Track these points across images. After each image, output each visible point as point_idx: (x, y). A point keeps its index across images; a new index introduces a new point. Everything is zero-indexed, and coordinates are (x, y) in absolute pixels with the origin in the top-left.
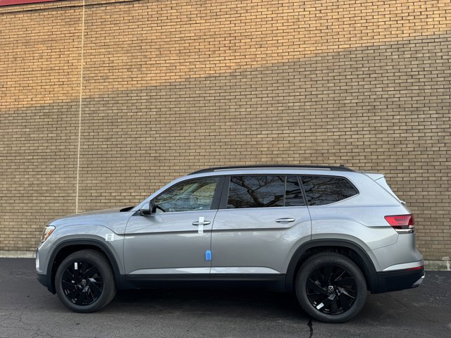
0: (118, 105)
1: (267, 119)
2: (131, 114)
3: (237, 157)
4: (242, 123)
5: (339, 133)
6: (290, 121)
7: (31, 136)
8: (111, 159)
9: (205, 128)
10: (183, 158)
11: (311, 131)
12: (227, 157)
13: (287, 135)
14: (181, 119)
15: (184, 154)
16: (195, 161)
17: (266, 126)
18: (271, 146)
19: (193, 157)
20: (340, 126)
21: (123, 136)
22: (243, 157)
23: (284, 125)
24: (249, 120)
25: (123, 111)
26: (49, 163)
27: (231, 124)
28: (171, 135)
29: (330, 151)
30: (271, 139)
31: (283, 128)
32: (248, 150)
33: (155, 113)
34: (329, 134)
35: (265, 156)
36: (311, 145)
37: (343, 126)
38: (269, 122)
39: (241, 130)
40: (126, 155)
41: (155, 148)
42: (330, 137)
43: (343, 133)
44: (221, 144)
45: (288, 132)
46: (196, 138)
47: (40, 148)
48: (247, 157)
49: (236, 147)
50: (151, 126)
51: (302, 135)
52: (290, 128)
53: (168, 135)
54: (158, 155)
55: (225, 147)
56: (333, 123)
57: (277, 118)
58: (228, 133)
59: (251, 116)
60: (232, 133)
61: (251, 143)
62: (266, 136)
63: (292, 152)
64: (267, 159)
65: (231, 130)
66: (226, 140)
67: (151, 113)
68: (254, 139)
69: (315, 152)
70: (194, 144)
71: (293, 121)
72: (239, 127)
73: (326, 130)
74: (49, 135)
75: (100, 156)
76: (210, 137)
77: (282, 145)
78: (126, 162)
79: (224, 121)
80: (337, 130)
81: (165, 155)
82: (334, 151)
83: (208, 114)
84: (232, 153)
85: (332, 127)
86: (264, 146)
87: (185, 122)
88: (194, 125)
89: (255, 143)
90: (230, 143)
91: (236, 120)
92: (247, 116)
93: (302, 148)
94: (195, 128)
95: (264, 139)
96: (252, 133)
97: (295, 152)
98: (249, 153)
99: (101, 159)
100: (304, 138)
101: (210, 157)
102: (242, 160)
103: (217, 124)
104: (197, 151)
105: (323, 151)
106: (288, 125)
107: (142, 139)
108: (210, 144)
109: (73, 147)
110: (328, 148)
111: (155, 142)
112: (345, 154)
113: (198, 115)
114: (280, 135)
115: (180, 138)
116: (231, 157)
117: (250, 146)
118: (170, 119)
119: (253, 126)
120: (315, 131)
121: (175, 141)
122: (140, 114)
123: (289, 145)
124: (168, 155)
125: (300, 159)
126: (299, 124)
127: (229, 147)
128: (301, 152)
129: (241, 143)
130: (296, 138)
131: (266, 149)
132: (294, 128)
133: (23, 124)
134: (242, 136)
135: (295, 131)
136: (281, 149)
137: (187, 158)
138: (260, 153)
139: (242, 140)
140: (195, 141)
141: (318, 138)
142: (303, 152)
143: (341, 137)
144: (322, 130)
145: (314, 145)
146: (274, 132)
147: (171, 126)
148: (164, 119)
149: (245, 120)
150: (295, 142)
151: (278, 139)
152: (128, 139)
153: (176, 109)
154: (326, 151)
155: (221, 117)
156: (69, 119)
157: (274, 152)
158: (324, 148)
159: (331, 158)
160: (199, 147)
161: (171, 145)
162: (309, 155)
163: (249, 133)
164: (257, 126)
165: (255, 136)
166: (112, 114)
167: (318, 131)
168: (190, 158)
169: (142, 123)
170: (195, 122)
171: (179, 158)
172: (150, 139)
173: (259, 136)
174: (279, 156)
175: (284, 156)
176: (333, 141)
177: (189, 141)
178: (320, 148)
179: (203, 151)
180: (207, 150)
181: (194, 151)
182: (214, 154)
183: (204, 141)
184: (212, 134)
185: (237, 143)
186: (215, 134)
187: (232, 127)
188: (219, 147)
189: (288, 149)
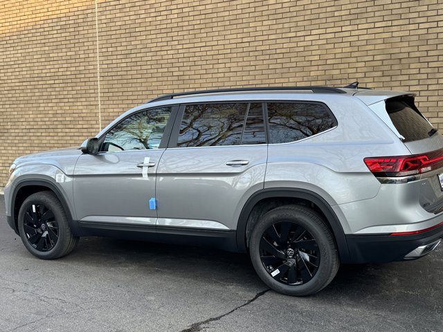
0: (135, 9)
1: (319, 11)
2: (150, 19)
3: (278, 71)
4: (284, 21)
5: (427, 25)
6: (352, 12)
7: (51, 55)
8: (131, 81)
9: (236, 31)
10: (210, 76)
11: (383, 24)
12: (264, 72)
13: (347, 34)
14: (207, 21)
15: (212, 71)
16: (225, 79)
17: (318, 22)
18: (324, 52)
19: (222, 75)
20: (429, 13)
21: (143, 50)
22: (285, 70)
23: (344, 18)
24: (294, 14)
25: (142, 16)
26: (70, 89)
27: (269, 22)
28: (196, 45)
29: (412, 55)
30: (324, 42)
31: (341, 24)
32: (293, 60)
33: (176, 16)
34: (412, 27)
35: (316, 68)
36: (383, 46)
37: (434, 13)
38: (321, 16)
39: (284, 31)
40: (146, 76)
41: (178, 65)
42: (412, 33)
43: (434, 25)
44: (256, 53)
45: (349, 28)
46: (226, 47)
47: (60, 70)
48: (291, 70)
49: (276, 56)
50: (172, 34)
51: (369, 31)
52: (353, 22)
53: (192, 45)
54: (181, 73)
55: (262, 58)
56: (419, 9)
57: (334, 9)
58: (266, 37)
59: (297, 8)
60: (271, 37)
61: (297, 49)
62: (317, 37)
63: (354, 60)
64: (318, 73)
65: (270, 32)
66: (263, 48)
67: (172, 16)
68: (300, 44)
69: (389, 57)
70: (222, 56)
71: (358, 11)
72: (281, 26)
73: (407, 22)
74: (68, 54)
75: (120, 77)
76: (243, 45)
77: (340, 50)
78: (147, 84)
79: (260, 19)
80: (424, 20)
81: (189, 73)
82: (418, 54)
83: (240, 12)
84: (271, 67)
85: (416, 15)
86: (314, 53)
87: (211, 25)
88: (222, 28)
89: (302, 49)
90: (268, 52)
91: (276, 17)
92: (292, 9)
93: (370, 53)
94: (224, 33)
95: (314, 43)
96: (299, 34)
97: (359, 59)
98: (294, 65)
99: (122, 81)
100: (373, 37)
101: (244, 74)
102: (284, 75)
103: (251, 25)
104: (228, 65)
105: (401, 56)
106: (350, 17)
107: (162, 53)
108: (243, 55)
109: (92, 67)
110: (409, 49)
111: (178, 56)
112: (435, 58)
113: (227, 13)
114: (337, 35)
115: (207, 49)
116: (269, 72)
117: (295, 54)
118: (194, 23)
119: (300, 24)
120: (389, 23)
121: (200, 54)
122: (159, 18)
123: (349, 50)
124: (193, 73)
125: (365, 70)
126: (365, 15)
127: (267, 57)
128: (367, 59)
129: (283, 51)
130: (361, 38)
131: (317, 58)
132: (358, 22)
133: (43, 41)
134: (284, 41)
135: (360, 27)
136: (338, 56)
137: (214, 76)
138: (308, 64)
139: (285, 46)
140: (225, 51)
141: (394, 34)
142: (371, 58)
143: (430, 31)
144: (401, 22)
145: (388, 46)
146: (329, 31)
147: (195, 32)
148: (186, 24)
149: (289, 15)
150: (359, 43)
151: (335, 40)
152: (148, 54)
153: (200, 8)
154: (406, 55)
155: (256, 14)
156: (86, 32)
157: (329, 62)
158: (403, 50)
159: (412, 66)
160: (228, 60)
161: (195, 59)
162: (380, 63)
163: (293, 34)
164: (306, 23)
165: (302, 39)
166: (130, 22)
167: (395, 23)
168: (219, 75)
169: (163, 31)
170: (223, 23)
171: (206, 76)
172: (172, 52)
173: (307, 38)
174: (335, 67)
175: (342, 66)
176: (416, 38)
177: (216, 52)
178: (397, 51)
179: (235, 64)
180: (240, 64)
181: (223, 66)
182: (248, 68)
183: (236, 50)
184: (245, 40)
185: (278, 51)
186: (249, 39)
187: (272, 27)
188: (254, 58)
189: (349, 55)
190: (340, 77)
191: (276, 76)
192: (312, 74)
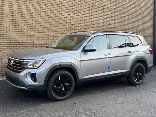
1: (68, 7)
3: (56, 24)
4: (58, 7)
15: (30, 20)
16: (36, 24)
35: (68, 25)
45: (76, 15)
46: (36, 11)
54: (14, 19)
55: (51, 18)
64: (69, 27)
66: (51, 15)
68: (63, 16)
70: (35, 15)
90: (53, 17)
91: (55, 5)
93: (81, 23)
95: (67, 17)
102: (58, 26)
104: (37, 19)
121: (24, 12)
123: (76, 21)
124: (20, 19)
127: (52, 19)
129: (58, 17)
131: (68, 22)
134: (58, 14)
138: (65, 23)
140: (35, 13)
163: (61, 13)
164: (64, 10)
165: (64, 15)
168: (33, 22)
171: (27, 22)
179: (40, 19)
180: (42, 19)
181: (35, 19)
182: (45, 21)
183: (40, 14)
184: (44, 11)
185: (56, 17)
186: (45, 11)
187: (54, 8)
188: (47, 18)
189: (76, 22)
190: (74, 29)
192: (67, 27)
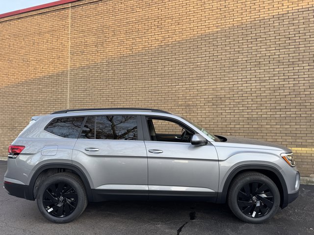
0: (90, 69)
2: (98, 74)
5: (233, 83)
6: (198, 76)
7: (43, 90)
8: (86, 103)
9: (142, 82)
10: (128, 102)
11: (213, 82)
12: (156, 101)
13: (196, 85)
14: (127, 77)
17: (182, 79)
18: (185, 93)
19: (134, 102)
20: (234, 78)
21: (93, 89)
22: (166, 101)
23: (194, 78)
24: (171, 75)
25: (93, 73)
26: (52, 107)
27: (158, 79)
28: (121, 87)
29: (226, 96)
30: (185, 88)
31: (193, 81)
32: (170, 96)
33: (111, 73)
34: (226, 84)
36: (213, 92)
37: (236, 78)
38: (183, 77)
39: (165, 83)
40: (94, 101)
41: (112, 96)
42: (226, 86)
43: (236, 83)
44: (152, 92)
47: (48, 97)
48: (169, 101)
49: (162, 94)
50: (109, 82)
51: (206, 85)
52: (198, 80)
53: (119, 88)
56: (229, 76)
57: (189, 74)
58: (157, 85)
59: (172, 73)
60: (159, 85)
61: (172, 91)
62: (181, 86)
63: (199, 97)
65: (158, 83)
67: (109, 74)
69: (215, 97)
71: (201, 75)
72: (164, 81)
73: (224, 81)
74: (52, 89)
75: (80, 102)
76: (145, 88)
77: (192, 93)
78: (95, 105)
79: (154, 77)
80: (232, 80)
81: (117, 100)
82: (229, 96)
83: (144, 73)
84: (159, 99)
85: (228, 78)
86: (180, 93)
87: (129, 78)
88: (135, 80)
89: (174, 91)
92: (169, 73)
94: (136, 82)
96: (173, 85)
97: (202, 97)
98: (170, 98)
99: (81, 104)
100: (208, 87)
101: (145, 102)
103: (149, 79)
105: (221, 96)
106: (197, 78)
107: (104, 90)
108: (145, 93)
109: (65, 96)
110: (225, 94)
111: (112, 92)
112: (237, 98)
113: (137, 74)
114: (191, 86)
115: (127, 89)
116: (158, 101)
117: (171, 94)
118: (121, 77)
119: (173, 80)
120: (215, 82)
122: (102, 74)
125: (204, 102)
126: (204, 78)
128: (205, 97)
130: (202, 87)
132: (201, 80)
133: (39, 83)
135: (202, 83)
136: (191, 95)
137: (131, 102)
139: (166, 89)
141: (218, 87)
142: (207, 97)
143: (234, 86)
144: (221, 81)
145: (215, 92)
146: (187, 84)
147: (121, 81)
148: (116, 77)
149: (168, 76)
150: (201, 90)
151: (190, 88)
152: (96, 91)
153: (124, 70)
154: (224, 96)
155: (152, 75)
156: (63, 79)
157: (187, 98)
158: (222, 94)
159: (226, 101)
160: (138, 95)
161: (121, 94)
162: (211, 99)
166: (86, 75)
167: (218, 81)
169: (104, 80)
170: (136, 78)
172: (109, 90)
173: (177, 87)
174: (190, 100)
175: (193, 100)
176: (228, 89)
177: (132, 91)
178: (219, 94)
191: (162, 103)
